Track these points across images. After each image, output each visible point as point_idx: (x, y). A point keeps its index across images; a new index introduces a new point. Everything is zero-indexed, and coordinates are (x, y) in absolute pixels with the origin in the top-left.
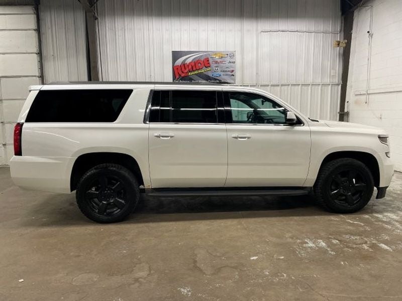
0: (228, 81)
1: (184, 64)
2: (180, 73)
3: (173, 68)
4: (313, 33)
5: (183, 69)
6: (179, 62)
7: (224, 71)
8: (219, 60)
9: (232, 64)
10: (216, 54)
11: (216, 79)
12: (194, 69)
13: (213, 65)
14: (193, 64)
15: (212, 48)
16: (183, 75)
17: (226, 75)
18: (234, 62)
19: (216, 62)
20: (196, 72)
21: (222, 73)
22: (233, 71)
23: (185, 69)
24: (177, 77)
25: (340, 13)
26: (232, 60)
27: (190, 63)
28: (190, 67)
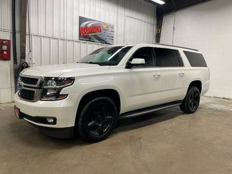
0: (110, 43)
1: (86, 27)
2: (84, 33)
3: (79, 29)
4: (146, 23)
5: (86, 30)
6: (84, 25)
7: (108, 36)
8: (106, 29)
9: (112, 32)
10: (104, 24)
11: (104, 41)
12: (92, 32)
13: (103, 31)
14: (92, 28)
15: (102, 20)
16: (85, 35)
17: (109, 39)
18: (113, 32)
19: (105, 30)
20: (93, 34)
21: (107, 37)
22: (112, 37)
23: (87, 31)
24: (82, 35)
25: (156, 15)
26: (112, 30)
27: (90, 27)
28: (90, 30)
